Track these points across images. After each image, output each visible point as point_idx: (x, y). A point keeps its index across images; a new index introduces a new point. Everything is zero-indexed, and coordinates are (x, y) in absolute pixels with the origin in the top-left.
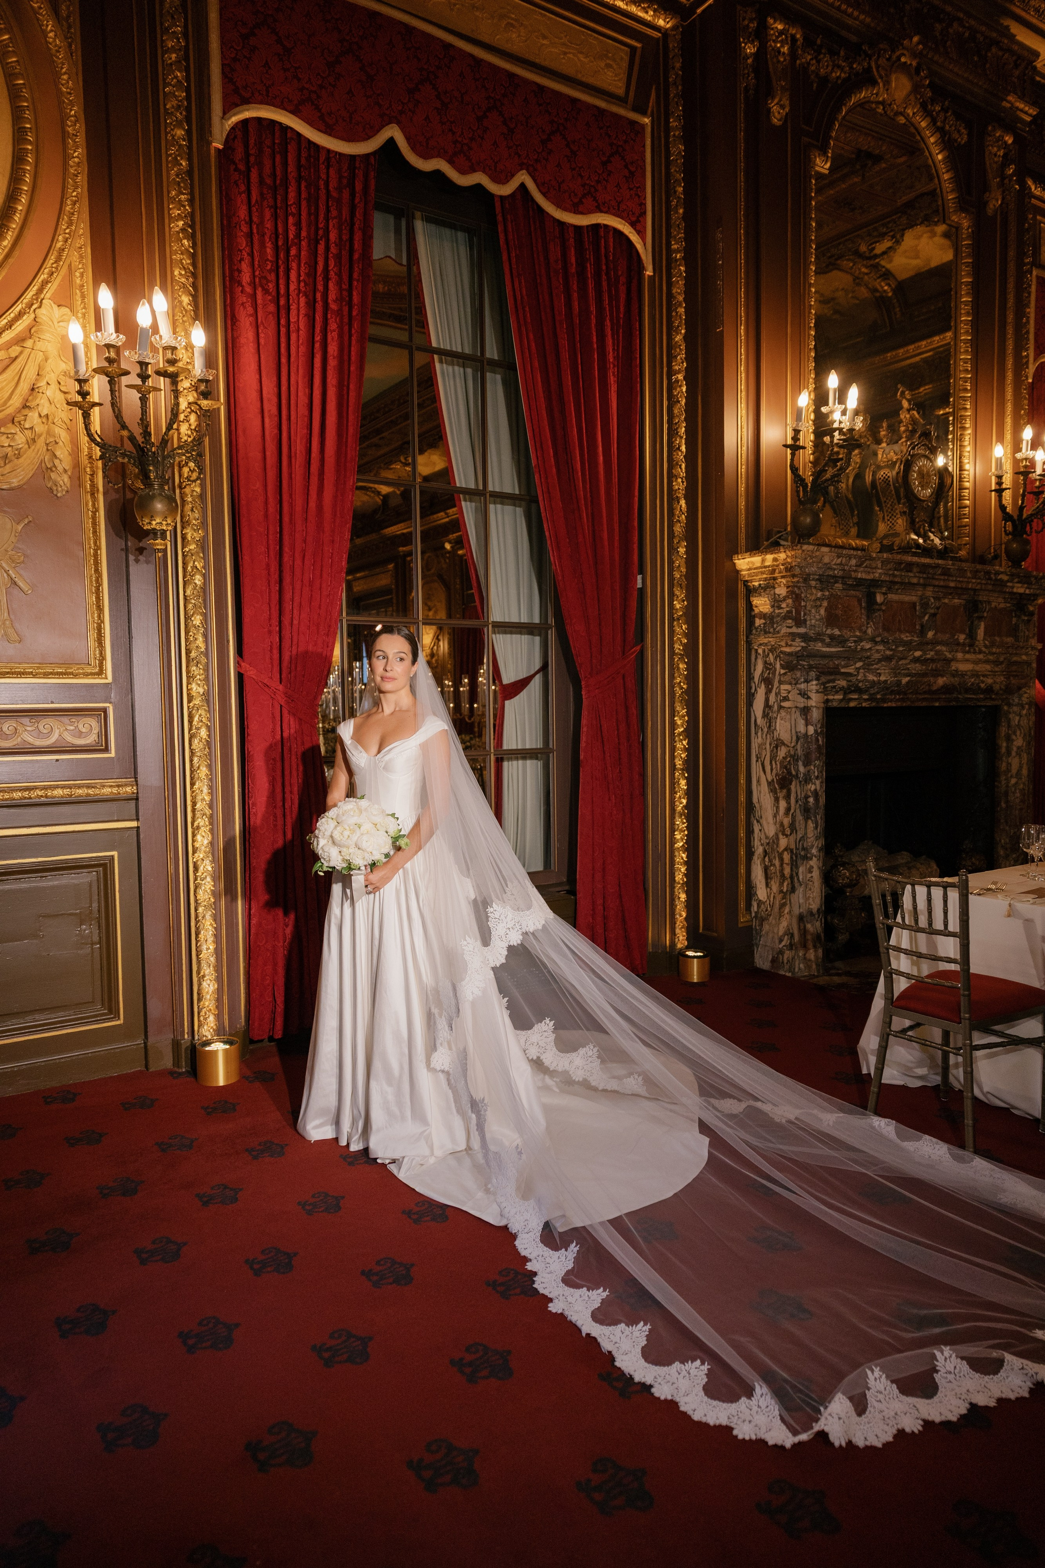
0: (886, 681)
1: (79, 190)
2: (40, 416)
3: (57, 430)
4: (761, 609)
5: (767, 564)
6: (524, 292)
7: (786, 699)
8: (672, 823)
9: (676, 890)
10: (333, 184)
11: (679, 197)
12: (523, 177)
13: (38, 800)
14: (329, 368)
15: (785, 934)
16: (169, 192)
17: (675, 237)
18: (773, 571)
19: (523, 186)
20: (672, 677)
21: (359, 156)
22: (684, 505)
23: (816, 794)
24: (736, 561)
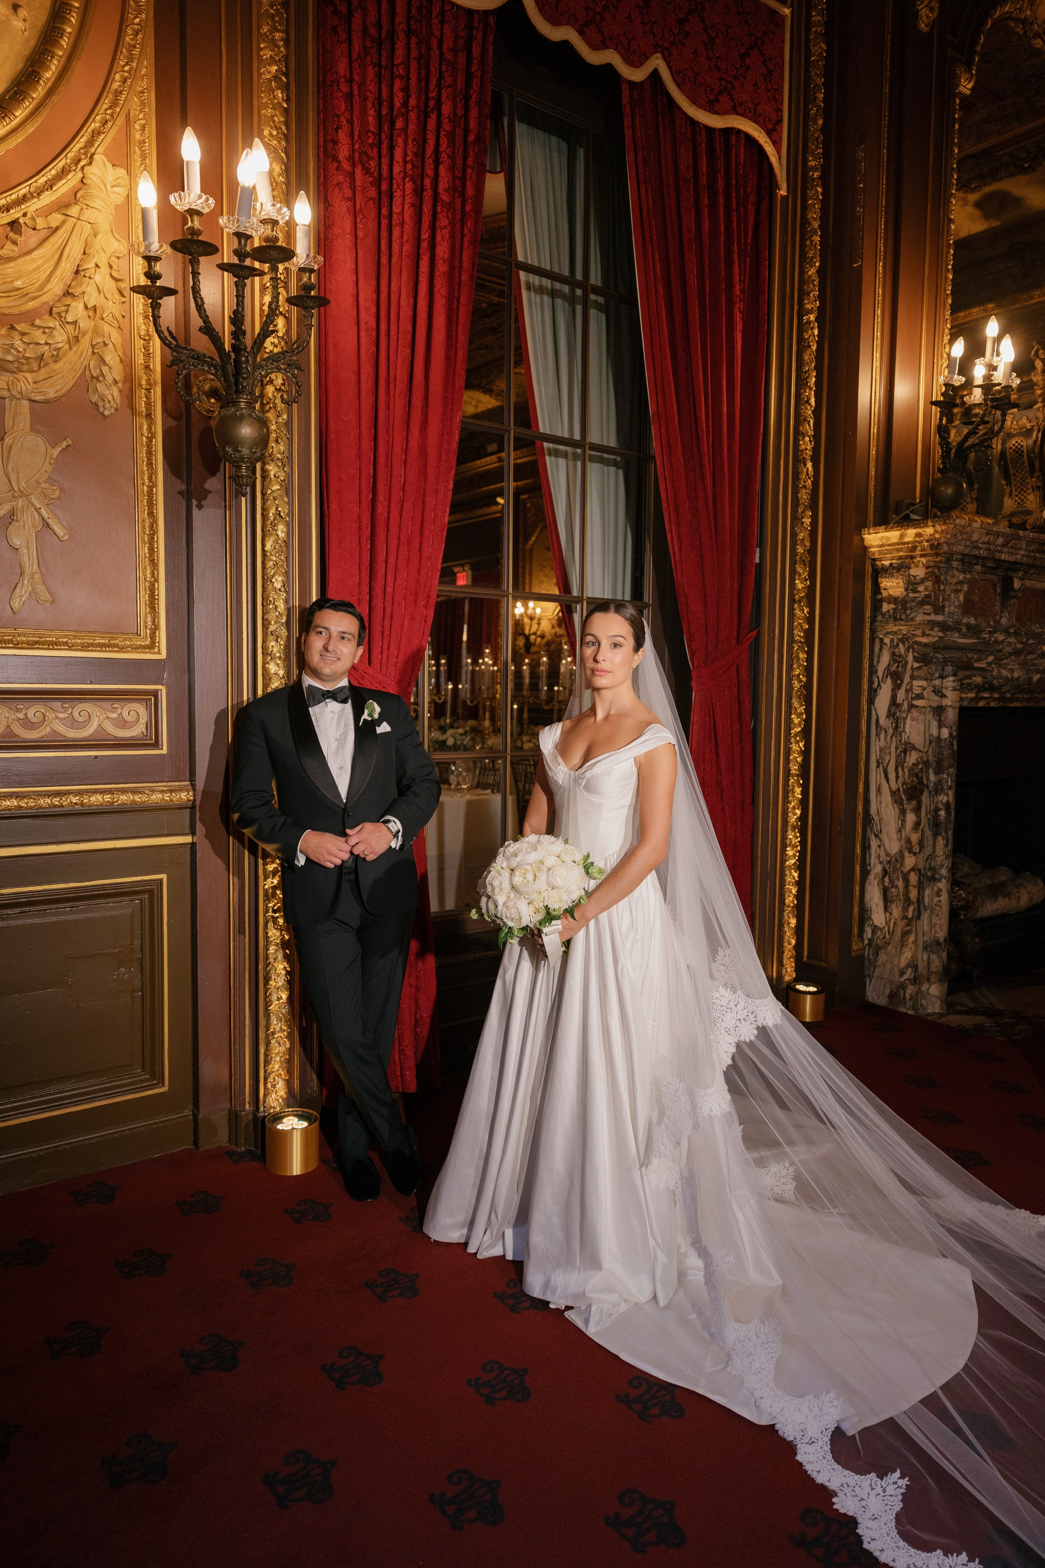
0: (1019, 678)
1: (143, 16)
2: (86, 307)
3: (107, 328)
4: (891, 592)
5: (906, 540)
6: (651, 204)
7: (919, 697)
8: (784, 837)
9: (785, 914)
10: (448, 44)
11: (819, 106)
12: (657, 62)
13: (70, 808)
14: (437, 274)
15: (908, 966)
16: (259, 27)
17: (813, 152)
18: (914, 548)
19: (655, 74)
20: (790, 668)
21: (478, 11)
22: (810, 469)
23: (947, 805)
24: (866, 536)
